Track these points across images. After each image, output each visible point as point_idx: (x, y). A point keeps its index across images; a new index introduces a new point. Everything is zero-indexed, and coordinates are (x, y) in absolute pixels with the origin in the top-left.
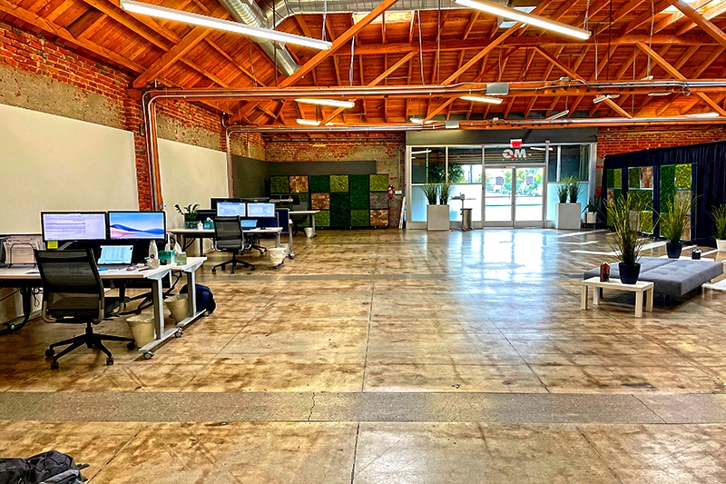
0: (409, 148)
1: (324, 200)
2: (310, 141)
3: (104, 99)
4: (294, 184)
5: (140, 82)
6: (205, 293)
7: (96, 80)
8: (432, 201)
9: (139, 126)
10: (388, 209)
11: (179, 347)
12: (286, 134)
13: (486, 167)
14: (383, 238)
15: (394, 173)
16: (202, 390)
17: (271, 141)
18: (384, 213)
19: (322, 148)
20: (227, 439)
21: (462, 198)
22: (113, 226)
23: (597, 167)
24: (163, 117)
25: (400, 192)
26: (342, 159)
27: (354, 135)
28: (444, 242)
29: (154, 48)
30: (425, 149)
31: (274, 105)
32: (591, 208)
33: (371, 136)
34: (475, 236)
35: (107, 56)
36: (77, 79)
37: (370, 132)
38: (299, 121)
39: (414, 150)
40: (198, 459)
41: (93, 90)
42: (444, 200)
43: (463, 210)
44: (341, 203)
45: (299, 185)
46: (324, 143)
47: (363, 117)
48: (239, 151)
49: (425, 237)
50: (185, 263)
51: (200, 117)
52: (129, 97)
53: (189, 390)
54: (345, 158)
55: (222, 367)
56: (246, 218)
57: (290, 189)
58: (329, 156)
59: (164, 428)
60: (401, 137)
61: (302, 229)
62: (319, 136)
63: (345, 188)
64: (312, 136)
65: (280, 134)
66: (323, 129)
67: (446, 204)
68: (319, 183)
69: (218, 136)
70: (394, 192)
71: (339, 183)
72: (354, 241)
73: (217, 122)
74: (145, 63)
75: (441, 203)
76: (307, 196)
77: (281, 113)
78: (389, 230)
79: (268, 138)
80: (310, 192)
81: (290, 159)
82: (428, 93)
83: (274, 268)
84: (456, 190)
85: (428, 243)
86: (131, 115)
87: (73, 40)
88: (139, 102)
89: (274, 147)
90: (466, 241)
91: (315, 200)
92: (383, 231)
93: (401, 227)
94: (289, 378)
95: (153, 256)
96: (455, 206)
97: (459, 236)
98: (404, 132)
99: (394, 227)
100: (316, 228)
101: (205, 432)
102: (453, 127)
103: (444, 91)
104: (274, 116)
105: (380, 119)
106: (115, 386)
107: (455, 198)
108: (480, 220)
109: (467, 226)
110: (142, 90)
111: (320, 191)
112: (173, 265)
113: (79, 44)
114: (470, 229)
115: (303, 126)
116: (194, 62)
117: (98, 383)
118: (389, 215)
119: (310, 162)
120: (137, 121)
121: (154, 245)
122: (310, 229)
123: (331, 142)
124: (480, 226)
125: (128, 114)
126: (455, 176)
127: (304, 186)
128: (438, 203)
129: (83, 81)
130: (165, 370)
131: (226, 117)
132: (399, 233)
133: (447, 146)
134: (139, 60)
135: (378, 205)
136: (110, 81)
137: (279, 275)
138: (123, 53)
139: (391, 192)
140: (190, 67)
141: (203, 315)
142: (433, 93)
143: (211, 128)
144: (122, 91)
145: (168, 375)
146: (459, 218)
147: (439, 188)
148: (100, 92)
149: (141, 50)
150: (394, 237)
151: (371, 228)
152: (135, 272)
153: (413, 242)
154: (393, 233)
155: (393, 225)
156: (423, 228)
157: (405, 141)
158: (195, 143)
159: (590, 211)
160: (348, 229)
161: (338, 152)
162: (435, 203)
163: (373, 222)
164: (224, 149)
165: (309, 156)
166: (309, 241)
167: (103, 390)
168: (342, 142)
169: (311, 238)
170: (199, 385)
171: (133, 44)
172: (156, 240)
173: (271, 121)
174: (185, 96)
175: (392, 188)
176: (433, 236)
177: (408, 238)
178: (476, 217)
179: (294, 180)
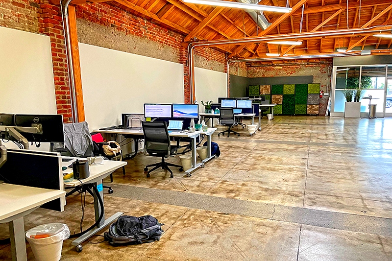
0: (335, 68)
1: (279, 98)
2: (273, 65)
3: (171, 48)
4: (262, 90)
5: (188, 39)
6: (215, 146)
7: (167, 39)
8: (349, 99)
9: (186, 61)
10: (319, 104)
11: (203, 172)
12: (259, 62)
13: (388, 79)
14: (315, 121)
15: (324, 82)
16: (215, 195)
17: (251, 66)
18: (316, 107)
19: (280, 69)
20: (229, 222)
21: (370, 98)
22: (175, 111)
24: (197, 56)
25: (328, 94)
26: (291, 75)
27: (300, 61)
28: (356, 125)
29: (195, 20)
30: (346, 68)
31: (253, 46)
33: (310, 61)
34: (378, 122)
35: (173, 27)
36: (160, 39)
37: (309, 59)
38: (268, 55)
39: (338, 68)
40: (214, 229)
41: (166, 44)
42: (357, 99)
43: (370, 105)
44: (289, 100)
45: (265, 90)
46: (281, 66)
47: (306, 50)
48: (233, 72)
49: (343, 122)
50: (207, 131)
51: (215, 55)
52: (182, 47)
53: (209, 194)
54: (294, 75)
55: (224, 185)
56: (236, 108)
57: (260, 93)
58: (283, 74)
59: (197, 211)
60: (330, 61)
61: (266, 115)
62: (279, 62)
63: (293, 92)
64: (274, 63)
65: (256, 62)
66: (282, 58)
67: (358, 101)
68: (277, 89)
69: (223, 65)
70: (323, 94)
71: (289, 89)
72: (297, 123)
73: (223, 57)
74: (190, 28)
75: (355, 101)
76: (270, 96)
77: (257, 51)
78: (319, 117)
79: (249, 65)
80: (271, 94)
81: (261, 76)
82: (352, 34)
83: (251, 135)
84: (365, 93)
85: (345, 125)
86: (182, 56)
87: (159, 20)
88: (187, 49)
89: (252, 69)
90: (371, 125)
91: (274, 99)
92: (315, 117)
93: (327, 115)
94: (260, 195)
95: (192, 127)
96: (364, 103)
97: (367, 121)
98: (332, 58)
99: (322, 115)
100: (274, 115)
101: (218, 217)
102: (367, 54)
103: (363, 32)
104: (253, 52)
105: (317, 51)
106: (174, 188)
107: (365, 98)
108: (382, 112)
109: (372, 115)
110: (188, 42)
111: (278, 94)
112: (201, 131)
113: (161, 21)
114: (374, 117)
115: (270, 57)
116: (214, 26)
117: (167, 186)
118: (319, 107)
119: (272, 77)
120: (185, 58)
121: (193, 121)
122: (270, 115)
123: (285, 66)
124: (382, 115)
125: (181, 55)
126: (365, 84)
127: (268, 91)
128: (353, 100)
129: (162, 40)
130: (197, 183)
131: (228, 54)
132: (325, 119)
133: (361, 66)
134: (188, 27)
135: (313, 102)
136: (174, 39)
137: (253, 139)
138: (180, 24)
139: (321, 94)
140: (212, 29)
141: (214, 158)
142: (355, 34)
143: (220, 61)
144: (179, 44)
145: (198, 186)
146: (367, 111)
147: (355, 91)
148: (169, 45)
149: (189, 22)
150: (322, 121)
151: (308, 115)
152: (184, 134)
153: (335, 124)
154: (322, 119)
155: (322, 114)
156: (343, 116)
157: (332, 64)
158: (212, 69)
160: (293, 115)
161: (289, 71)
162: (351, 101)
163: (309, 112)
164: (226, 72)
165: (271, 74)
166: (269, 122)
167: (169, 189)
168: (292, 65)
169: (271, 120)
170: (214, 193)
171: (186, 19)
172: (194, 118)
173: (251, 55)
174: (209, 45)
175: (322, 91)
176: (349, 121)
177: (331, 121)
178: (379, 110)
179: (262, 87)
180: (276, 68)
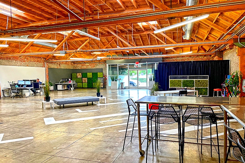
1: (86, 80)
19: (88, 65)
26: (93, 68)
27: (96, 61)
33: (100, 61)
34: (125, 91)
39: (108, 65)
44: (90, 81)
57: (77, 77)
58: (90, 67)
63: (91, 77)
69: (42, 63)
76: (81, 79)
79: (74, 62)
81: (80, 68)
89: (76, 65)
111: (85, 77)
123: (90, 63)
124: (128, 88)
127: (81, 76)
131: (45, 58)
133: (118, 64)
139: (106, 77)
143: (38, 61)
155: (105, 87)
158: (28, 66)
164: (43, 67)
165: (85, 67)
168: (93, 63)
178: (125, 85)
179: (78, 74)
180: (86, 64)
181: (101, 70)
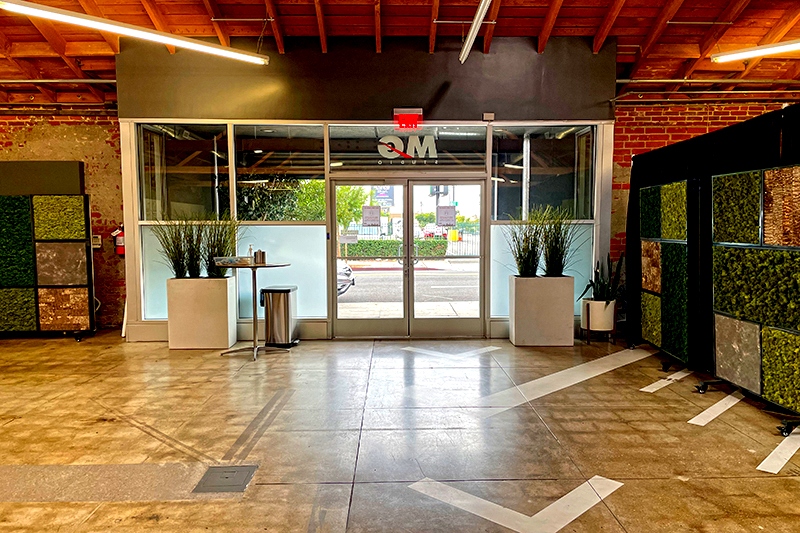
0: (127, 129)
10: (90, 286)
13: (334, 182)
23: (615, 187)
32: (601, 289)
118: (91, 300)
124: (324, 331)
133: (232, 123)
135: (60, 275)
159: (597, 298)
163: (47, 322)
181: (73, 178)
